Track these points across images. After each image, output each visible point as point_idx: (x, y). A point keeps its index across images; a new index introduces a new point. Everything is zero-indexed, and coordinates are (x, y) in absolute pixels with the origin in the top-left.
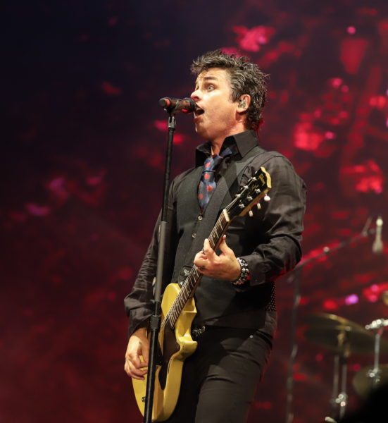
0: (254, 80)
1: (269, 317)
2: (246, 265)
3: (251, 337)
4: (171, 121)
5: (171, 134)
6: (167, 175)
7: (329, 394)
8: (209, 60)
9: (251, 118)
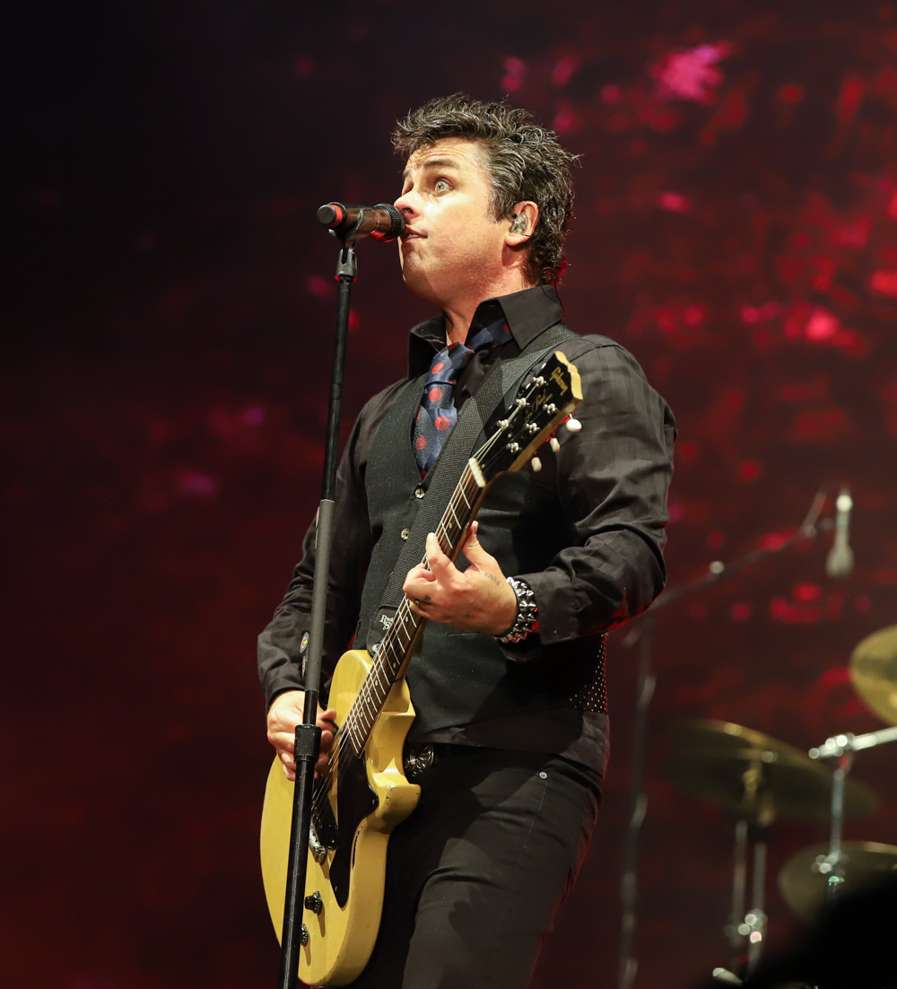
0: (545, 168)
1: (588, 727)
2: (530, 593)
3: (543, 775)
4: (344, 260)
5: (344, 290)
6: (336, 387)
7: (723, 913)
8: (437, 119)
9: (539, 256)
